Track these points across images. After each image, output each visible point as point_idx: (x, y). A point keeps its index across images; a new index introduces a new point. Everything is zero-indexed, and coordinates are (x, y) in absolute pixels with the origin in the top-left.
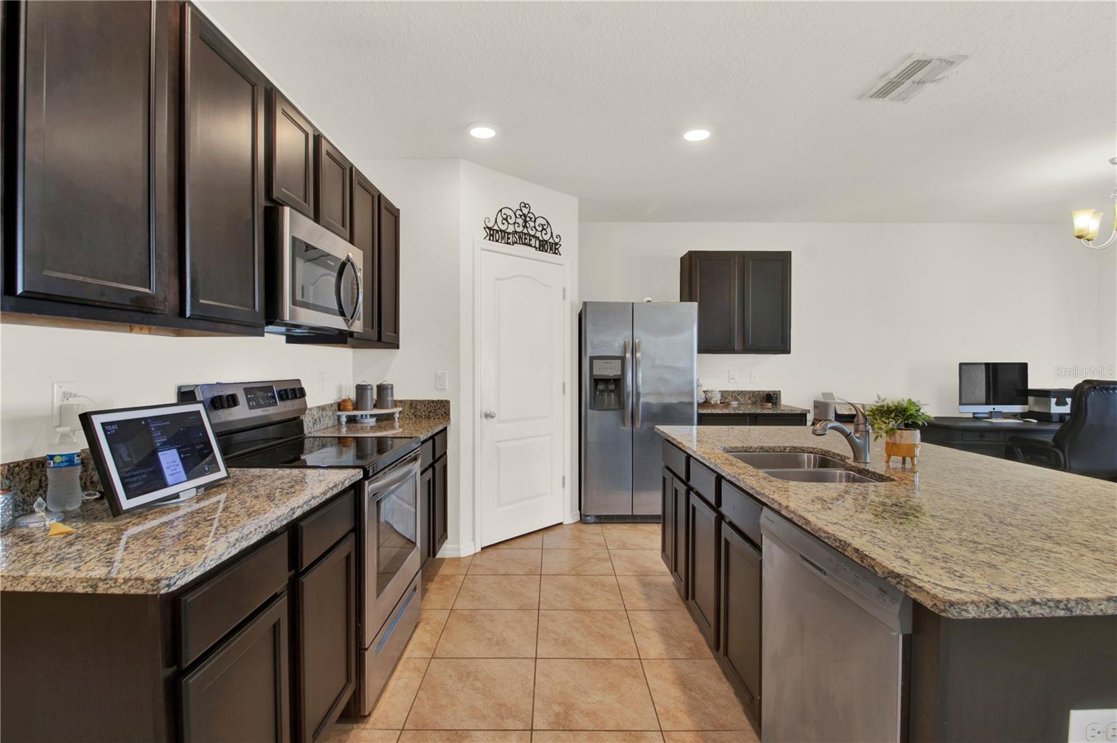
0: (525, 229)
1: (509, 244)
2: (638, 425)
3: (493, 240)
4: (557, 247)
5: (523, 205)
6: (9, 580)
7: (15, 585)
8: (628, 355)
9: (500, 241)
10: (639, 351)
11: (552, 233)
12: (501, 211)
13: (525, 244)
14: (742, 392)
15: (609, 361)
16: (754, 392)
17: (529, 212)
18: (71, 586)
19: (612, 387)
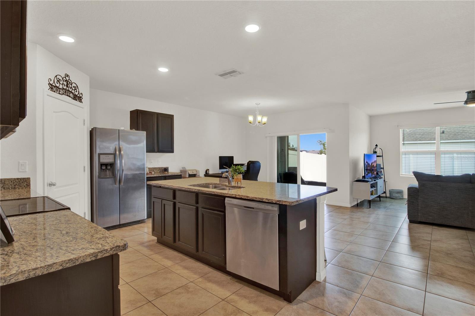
0: (68, 88)
1: (60, 94)
2: (122, 184)
3: (53, 91)
4: (81, 99)
5: (66, 75)
6: (46, 268)
7: (49, 269)
8: (118, 153)
9: (56, 92)
10: (122, 150)
11: (79, 92)
12: (56, 76)
13: (68, 96)
14: (155, 168)
15: (108, 156)
16: (160, 168)
17: (69, 80)
18: (84, 260)
19: (109, 167)
